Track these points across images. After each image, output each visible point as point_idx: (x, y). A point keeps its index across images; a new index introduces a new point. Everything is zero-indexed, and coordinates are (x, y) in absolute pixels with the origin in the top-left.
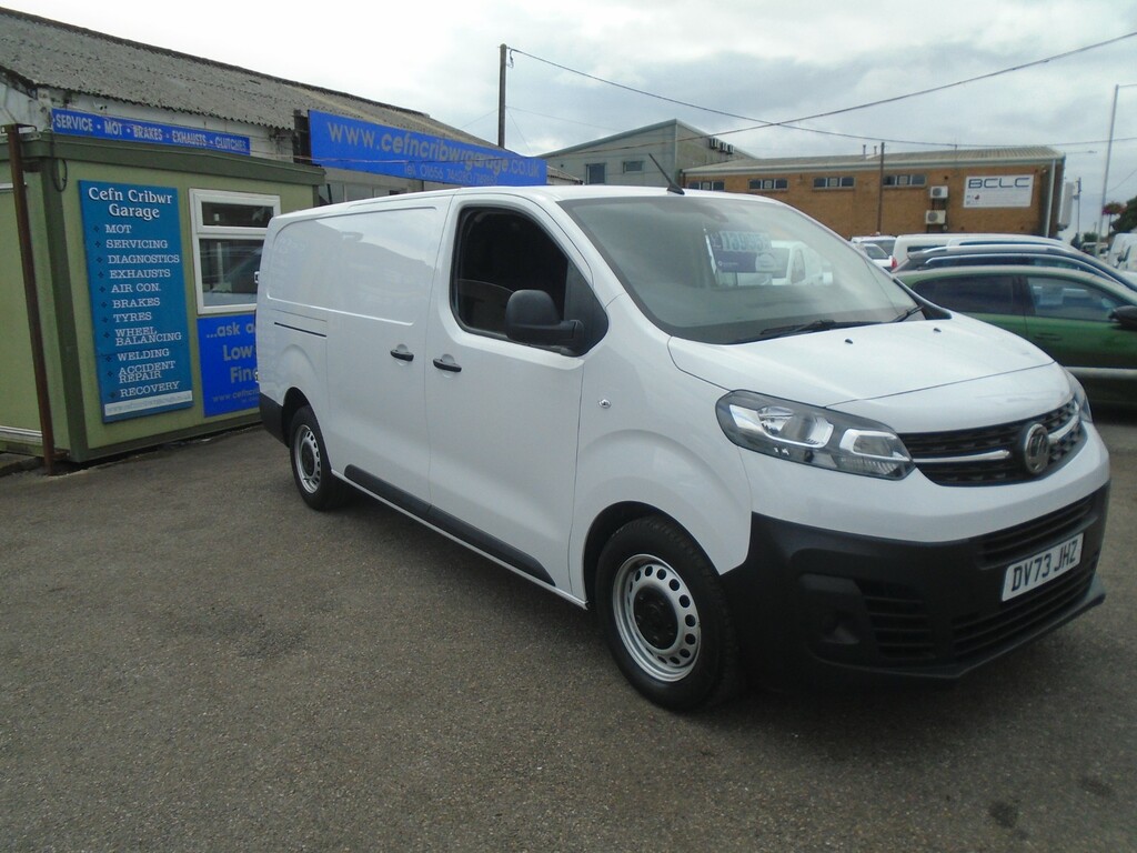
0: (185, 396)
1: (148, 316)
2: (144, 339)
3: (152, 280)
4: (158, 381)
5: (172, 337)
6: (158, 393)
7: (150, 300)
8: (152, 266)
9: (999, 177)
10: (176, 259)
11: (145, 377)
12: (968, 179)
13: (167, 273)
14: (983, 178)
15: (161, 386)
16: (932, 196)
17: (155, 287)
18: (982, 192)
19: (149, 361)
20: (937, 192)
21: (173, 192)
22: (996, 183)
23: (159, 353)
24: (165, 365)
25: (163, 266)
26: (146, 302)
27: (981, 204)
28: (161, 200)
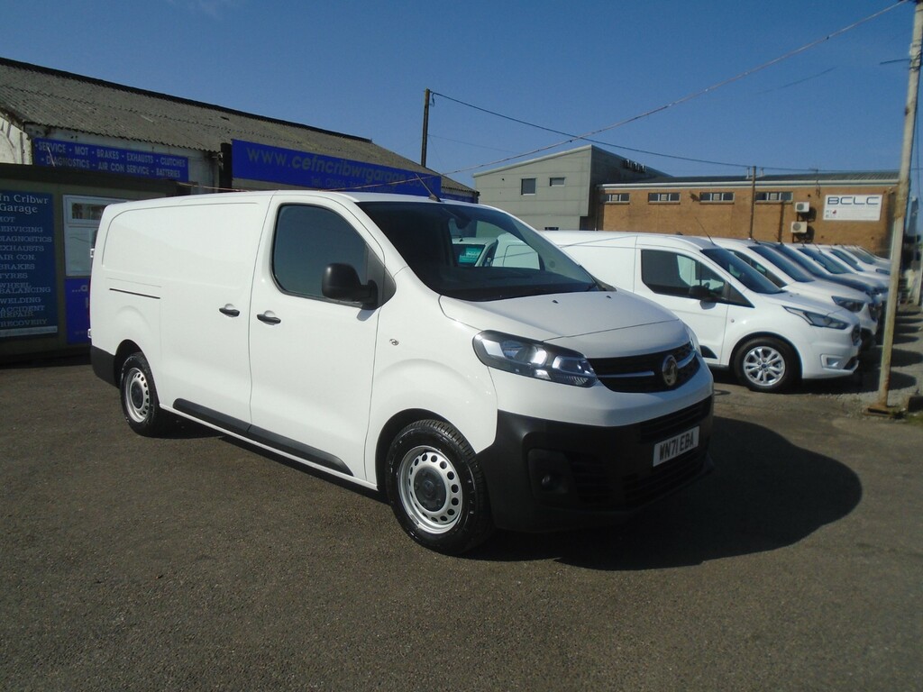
0: (52, 329)
1: (25, 276)
2: (20, 290)
3: (29, 253)
4: (31, 318)
5: (43, 290)
6: (30, 326)
7: (27, 266)
8: (30, 244)
9: (853, 196)
10: (49, 239)
11: (20, 315)
12: (827, 197)
13: (42, 249)
14: (840, 197)
15: (33, 322)
16: (796, 210)
17: (32, 257)
18: (838, 208)
19: (24, 304)
20: (801, 207)
21: (50, 197)
22: (851, 201)
23: (33, 300)
24: (37, 308)
25: (38, 244)
26: (23, 267)
27: (837, 217)
28: (40, 201)
